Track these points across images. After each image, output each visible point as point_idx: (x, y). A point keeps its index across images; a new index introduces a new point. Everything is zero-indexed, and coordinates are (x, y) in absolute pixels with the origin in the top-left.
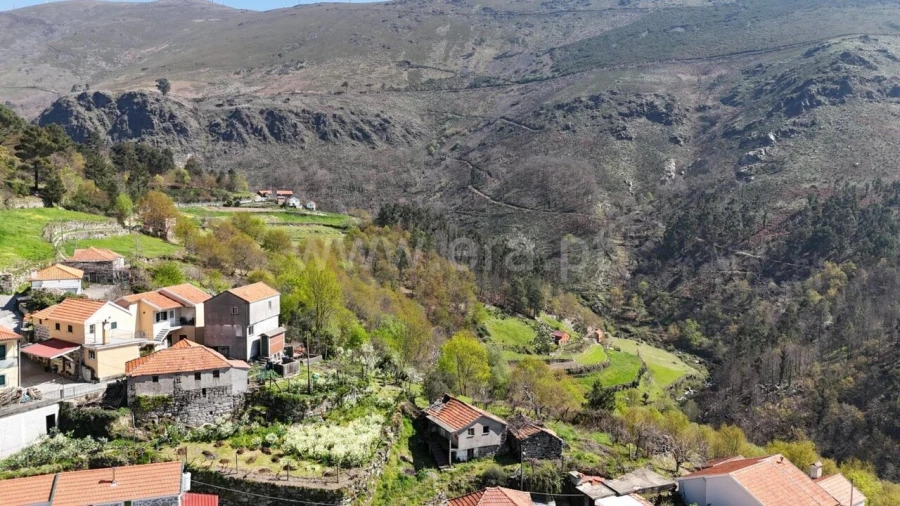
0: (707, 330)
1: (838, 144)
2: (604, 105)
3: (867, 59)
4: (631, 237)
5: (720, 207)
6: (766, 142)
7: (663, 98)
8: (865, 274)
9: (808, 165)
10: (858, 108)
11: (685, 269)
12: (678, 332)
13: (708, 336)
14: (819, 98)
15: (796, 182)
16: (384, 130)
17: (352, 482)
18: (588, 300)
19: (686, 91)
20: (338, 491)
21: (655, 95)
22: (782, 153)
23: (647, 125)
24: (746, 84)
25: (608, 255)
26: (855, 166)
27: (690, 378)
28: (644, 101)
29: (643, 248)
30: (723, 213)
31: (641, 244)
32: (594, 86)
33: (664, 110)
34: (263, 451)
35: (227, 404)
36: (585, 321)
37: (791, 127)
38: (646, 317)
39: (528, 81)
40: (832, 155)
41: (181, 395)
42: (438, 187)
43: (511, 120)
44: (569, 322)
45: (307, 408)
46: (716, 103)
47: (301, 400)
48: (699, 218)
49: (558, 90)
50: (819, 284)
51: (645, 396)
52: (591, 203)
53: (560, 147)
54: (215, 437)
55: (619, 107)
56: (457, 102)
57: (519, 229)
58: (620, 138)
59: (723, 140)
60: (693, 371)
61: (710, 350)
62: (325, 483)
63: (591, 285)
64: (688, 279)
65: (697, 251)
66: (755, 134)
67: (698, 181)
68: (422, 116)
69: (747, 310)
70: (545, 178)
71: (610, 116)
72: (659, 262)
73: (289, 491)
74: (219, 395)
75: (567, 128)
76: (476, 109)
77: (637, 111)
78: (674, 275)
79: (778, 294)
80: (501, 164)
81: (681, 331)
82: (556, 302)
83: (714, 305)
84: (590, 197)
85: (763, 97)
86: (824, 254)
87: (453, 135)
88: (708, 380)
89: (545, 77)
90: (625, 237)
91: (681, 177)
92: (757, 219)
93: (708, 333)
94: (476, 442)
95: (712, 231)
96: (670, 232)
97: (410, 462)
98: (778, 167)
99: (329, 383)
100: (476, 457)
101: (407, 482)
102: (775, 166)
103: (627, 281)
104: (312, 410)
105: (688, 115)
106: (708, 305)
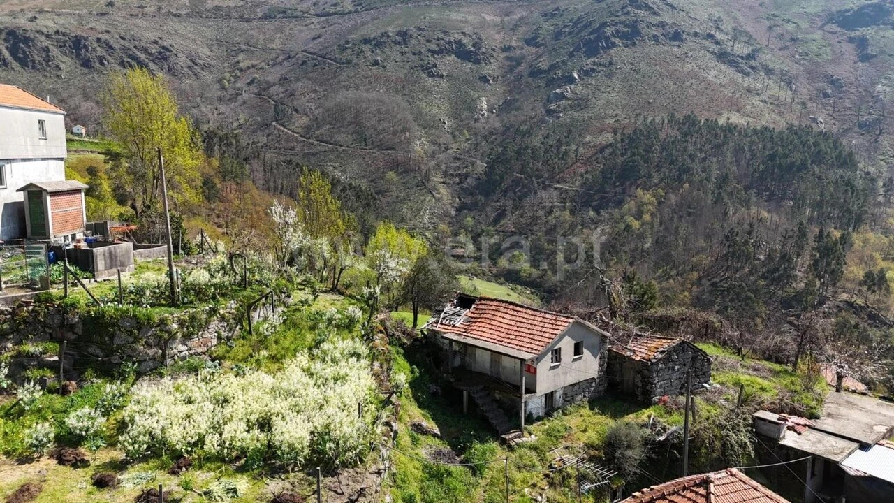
1: (633, 83)
2: (413, 41)
3: (651, 5)
4: (452, 175)
5: (536, 141)
6: (571, 80)
7: (470, 36)
8: (673, 198)
9: (609, 102)
10: (647, 50)
11: (509, 203)
14: (613, 39)
15: (601, 118)
16: (165, 59)
19: (491, 31)
21: (462, 33)
22: (586, 91)
23: (457, 63)
24: (546, 26)
25: (431, 193)
26: (649, 103)
28: (452, 39)
30: (540, 147)
31: (461, 182)
32: (400, 22)
33: (472, 49)
37: (592, 67)
39: (328, 14)
40: (629, 93)
42: (235, 124)
43: (315, 54)
46: (520, 44)
47: (156, 318)
48: (519, 153)
49: (363, 24)
50: (634, 210)
52: (409, 140)
53: (370, 83)
55: (428, 44)
56: (250, 32)
57: (335, 168)
58: (431, 75)
59: (530, 79)
61: (538, 280)
63: (416, 223)
64: (512, 213)
65: (518, 185)
66: (559, 73)
67: (513, 117)
68: (210, 46)
70: (358, 113)
71: (420, 52)
72: (483, 198)
75: (376, 63)
76: (273, 41)
77: (446, 49)
78: (498, 210)
79: (597, 223)
80: (307, 98)
83: (539, 236)
84: (407, 134)
85: (563, 39)
86: (634, 183)
87: (249, 68)
89: (347, 11)
90: (445, 174)
91: (493, 116)
92: (570, 153)
94: (562, 377)
95: (531, 165)
96: (491, 168)
97: (435, 435)
98: (583, 104)
99: (216, 281)
100: (559, 408)
101: (453, 482)
102: (580, 104)
103: (452, 218)
104: (184, 344)
105: (495, 55)
106: (533, 237)
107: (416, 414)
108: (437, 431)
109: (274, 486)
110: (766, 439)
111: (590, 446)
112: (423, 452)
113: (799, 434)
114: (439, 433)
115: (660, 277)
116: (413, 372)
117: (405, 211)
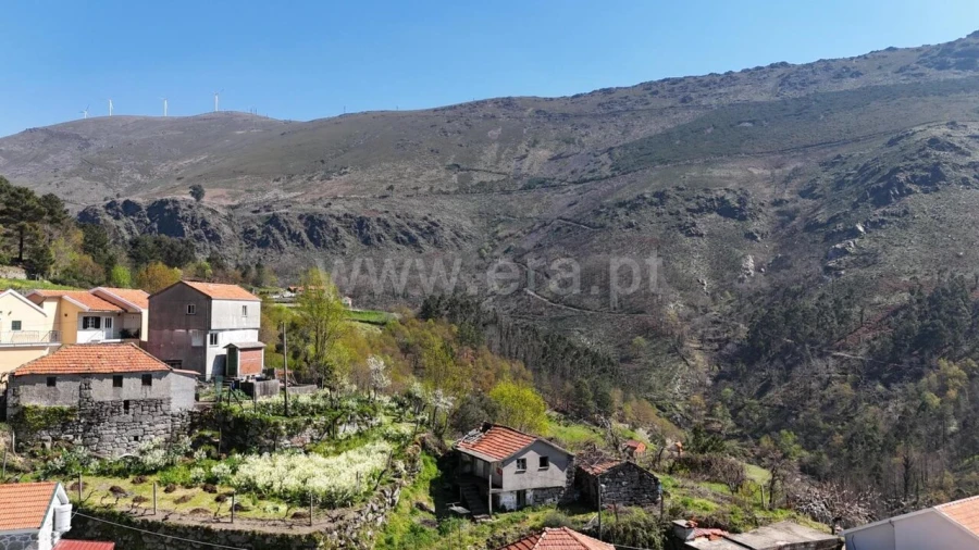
0: (807, 442)
1: (936, 234)
2: (670, 201)
3: (958, 145)
4: (710, 340)
5: (809, 303)
6: (855, 233)
7: (735, 192)
9: (904, 256)
10: (954, 195)
11: (775, 373)
12: (772, 445)
13: (808, 450)
14: (908, 186)
15: (894, 275)
16: (432, 233)
17: (332, 526)
18: (664, 411)
19: (761, 185)
20: (309, 537)
21: (726, 189)
22: (874, 245)
23: (719, 221)
24: (825, 176)
25: (685, 361)
26: (959, 257)
28: (714, 196)
29: (724, 352)
30: (813, 309)
31: (721, 348)
32: (658, 183)
33: (737, 205)
34: (205, 489)
35: (163, 426)
36: (663, 432)
37: (881, 218)
38: (733, 429)
39: (585, 181)
40: (932, 246)
41: (89, 408)
43: (569, 220)
44: (645, 433)
46: (793, 196)
47: (272, 422)
48: (786, 316)
49: (619, 188)
50: (936, 384)
52: (661, 304)
53: (623, 245)
54: (137, 470)
55: (687, 203)
56: (509, 204)
57: (582, 333)
58: (689, 234)
59: (805, 235)
61: (812, 466)
62: (291, 527)
63: (666, 393)
64: (779, 384)
65: (787, 353)
66: (840, 226)
67: (781, 276)
68: (472, 219)
69: (852, 418)
71: (678, 213)
72: (744, 367)
73: (232, 537)
74: (151, 412)
75: (630, 225)
76: (530, 210)
77: (707, 207)
78: (762, 380)
79: (887, 399)
81: (776, 444)
82: (628, 409)
83: (813, 412)
84: (660, 297)
85: (846, 188)
86: (938, 352)
87: (506, 237)
89: (604, 176)
90: (702, 340)
91: (761, 275)
92: (853, 317)
93: (809, 446)
94: (528, 481)
95: (802, 330)
96: (754, 332)
98: (871, 260)
99: (316, 404)
100: (530, 506)
101: (423, 536)
102: (867, 259)
103: (708, 388)
104: (288, 439)
105: (763, 209)
106: (806, 413)
110: (676, 539)
112: (416, 519)
113: (712, 541)
114: (433, 511)
115: (964, 469)
116: (437, 474)
117: (654, 380)
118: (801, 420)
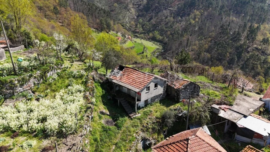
0: (161, 34)
4: (136, 5)
8: (206, 13)
11: (154, 14)
12: (152, 35)
18: (124, 26)
25: (129, 11)
27: (158, 49)
31: (139, 7)
36: (125, 33)
38: (142, 31)
44: (120, 34)
45: (17, 86)
47: (9, 80)
50: (193, 17)
51: (146, 56)
57: (98, 2)
60: (158, 47)
61: (162, 40)
63: (124, 21)
64: (155, 18)
65: (157, 8)
69: (172, 27)
72: (145, 13)
78: (150, 17)
79: (181, 21)
81: (153, 35)
82: (115, 27)
83: (163, 26)
86: (194, 8)
88: (162, 49)
90: (133, 4)
93: (161, 35)
94: (150, 95)
95: (161, 1)
96: (148, 2)
97: (108, 115)
99: (32, 64)
100: (149, 104)
101: (111, 132)
103: (135, 19)
104: (21, 87)
106: (161, 26)
107: (102, 108)
108: (108, 113)
109: (46, 143)
110: (214, 114)
111: (157, 118)
112: (103, 121)
113: (225, 112)
114: (109, 114)
115: (199, 40)
116: (103, 92)
118: (160, 28)
